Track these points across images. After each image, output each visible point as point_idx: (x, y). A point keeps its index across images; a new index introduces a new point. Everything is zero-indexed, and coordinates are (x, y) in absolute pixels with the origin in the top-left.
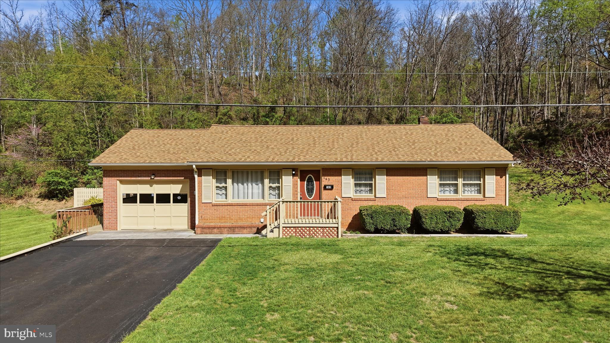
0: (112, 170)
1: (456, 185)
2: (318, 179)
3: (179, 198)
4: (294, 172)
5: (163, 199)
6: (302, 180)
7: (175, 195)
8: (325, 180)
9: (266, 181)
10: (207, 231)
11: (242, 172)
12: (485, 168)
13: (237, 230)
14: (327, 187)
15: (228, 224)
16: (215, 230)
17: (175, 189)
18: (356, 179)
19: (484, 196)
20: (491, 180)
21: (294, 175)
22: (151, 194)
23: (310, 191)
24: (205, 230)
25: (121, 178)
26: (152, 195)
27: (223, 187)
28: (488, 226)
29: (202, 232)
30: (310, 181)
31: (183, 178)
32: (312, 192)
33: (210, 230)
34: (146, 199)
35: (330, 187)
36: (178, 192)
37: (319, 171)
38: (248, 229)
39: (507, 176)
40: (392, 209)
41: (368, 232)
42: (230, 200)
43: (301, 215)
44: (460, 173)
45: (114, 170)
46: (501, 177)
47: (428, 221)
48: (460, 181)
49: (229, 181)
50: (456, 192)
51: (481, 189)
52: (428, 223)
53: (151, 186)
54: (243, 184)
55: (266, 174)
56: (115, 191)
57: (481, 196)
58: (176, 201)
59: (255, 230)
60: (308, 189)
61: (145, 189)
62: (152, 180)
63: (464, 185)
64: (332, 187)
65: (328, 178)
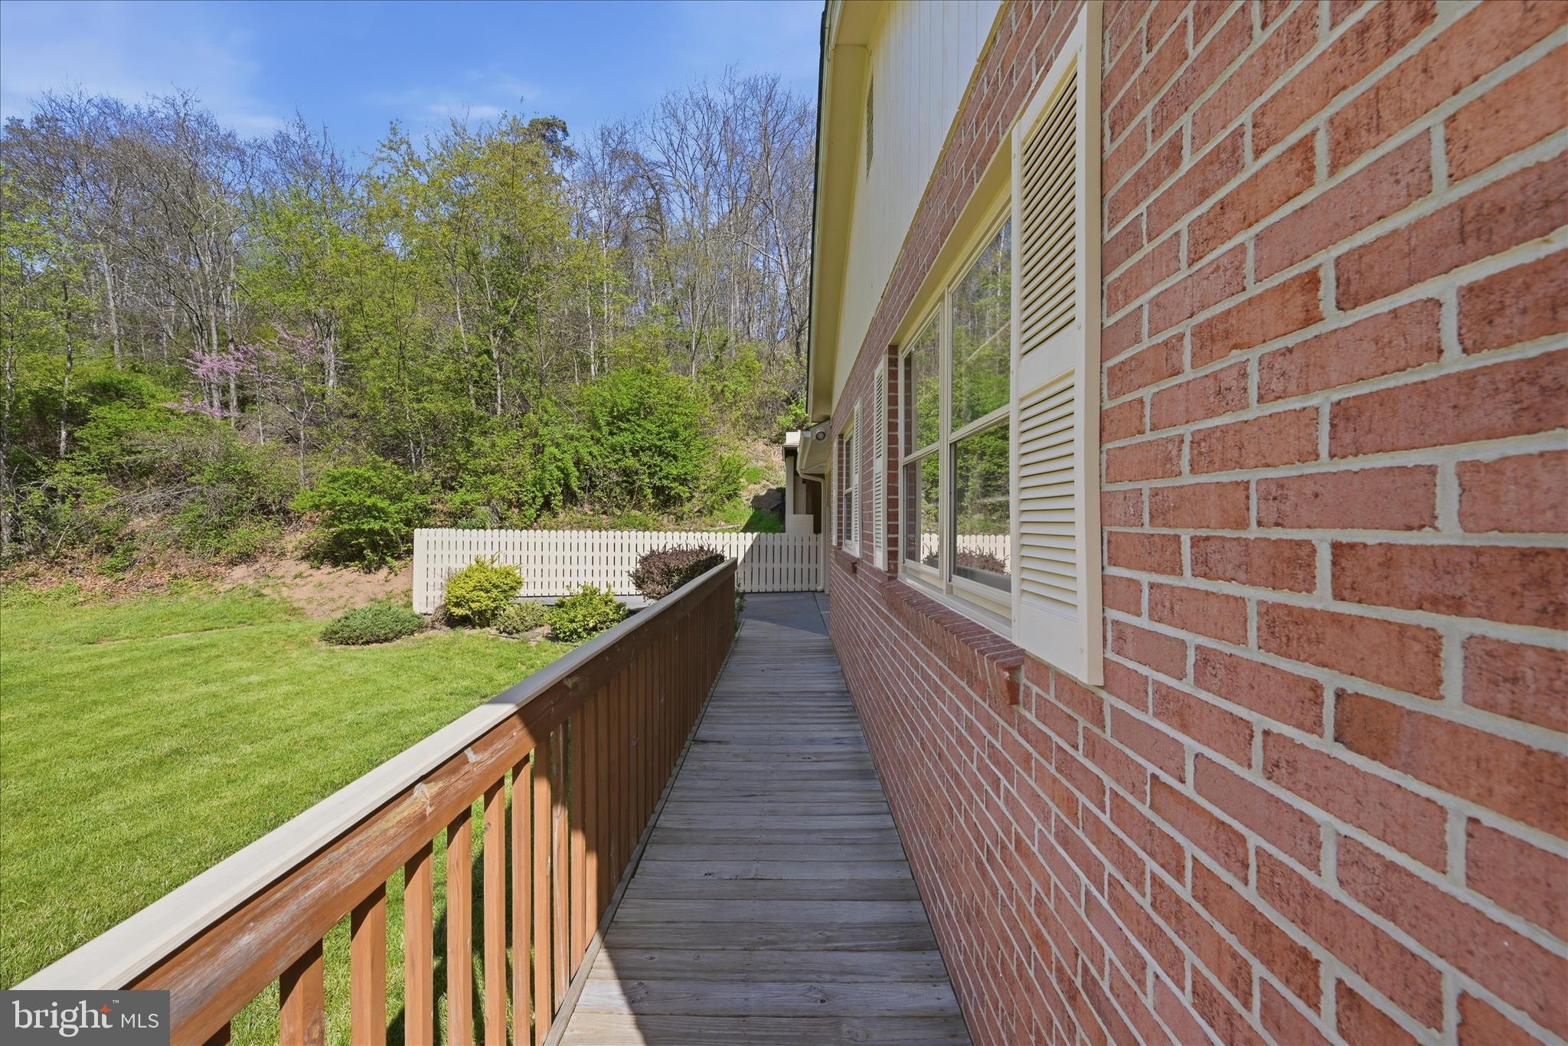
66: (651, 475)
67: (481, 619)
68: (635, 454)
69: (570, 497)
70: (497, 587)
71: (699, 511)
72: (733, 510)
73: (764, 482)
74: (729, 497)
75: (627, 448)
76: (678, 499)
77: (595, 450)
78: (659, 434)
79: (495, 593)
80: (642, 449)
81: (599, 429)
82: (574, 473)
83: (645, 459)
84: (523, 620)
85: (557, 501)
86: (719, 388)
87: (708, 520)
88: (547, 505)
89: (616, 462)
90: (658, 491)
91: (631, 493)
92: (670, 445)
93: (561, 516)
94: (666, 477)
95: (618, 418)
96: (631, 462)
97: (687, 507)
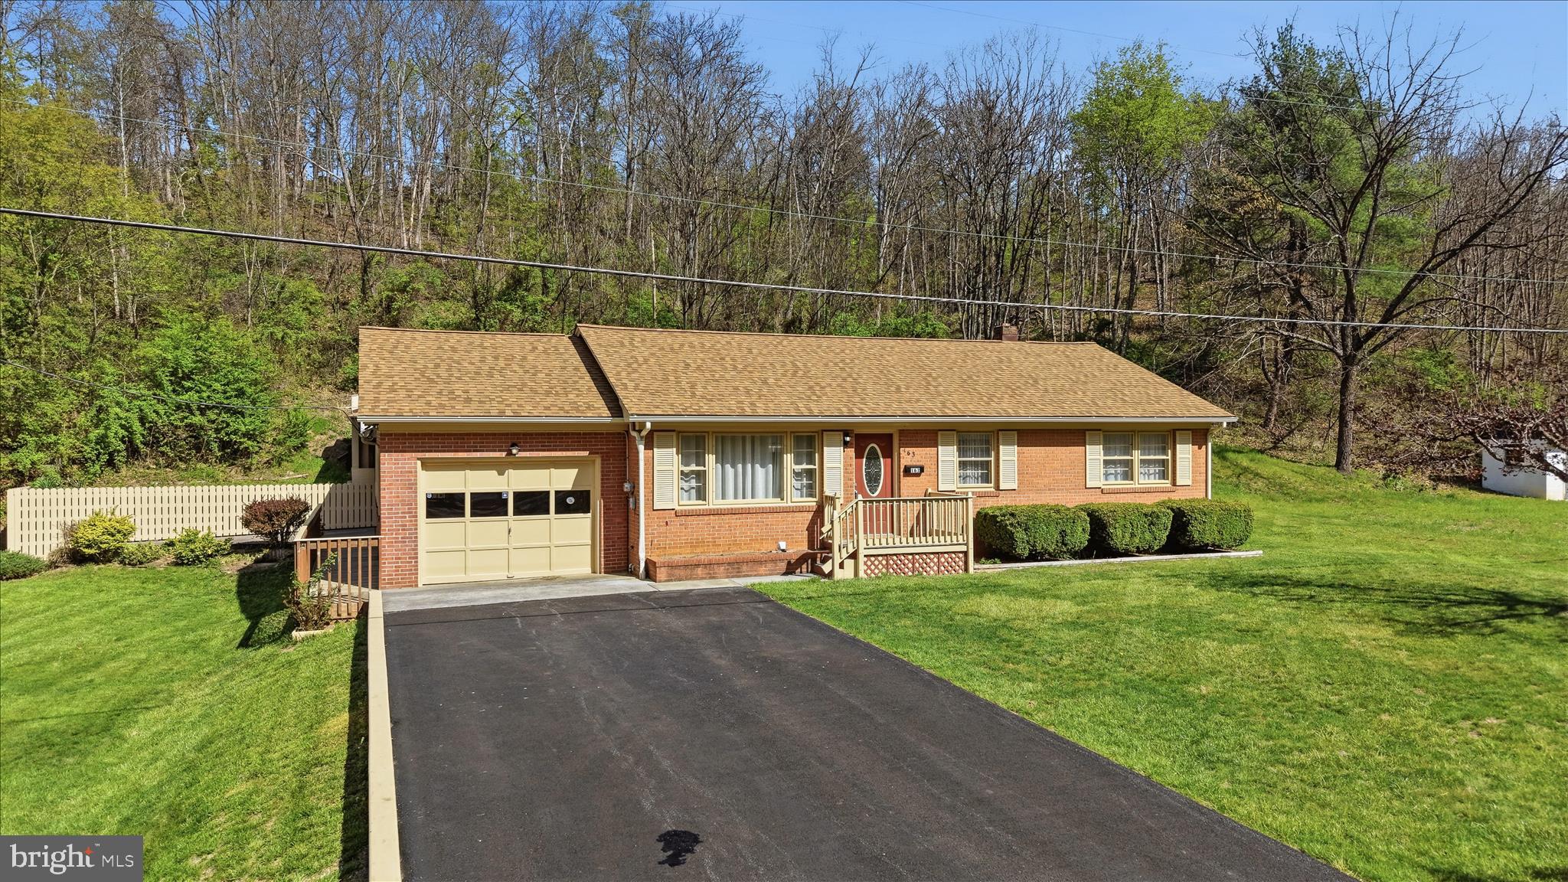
0: (404, 434)
1: (1129, 464)
2: (888, 454)
3: (570, 500)
4: (848, 439)
5: (532, 503)
6: (859, 456)
7: (561, 496)
8: (908, 456)
9: (788, 459)
10: (681, 572)
11: (733, 439)
12: (1174, 431)
13: (744, 568)
14: (913, 470)
15: (728, 556)
16: (700, 571)
17: (563, 479)
18: (962, 452)
19: (1174, 484)
20: (1185, 452)
21: (846, 444)
22: (500, 494)
23: (873, 479)
24: (677, 572)
25: (428, 455)
26: (505, 496)
27: (692, 472)
28: (1208, 539)
29: (670, 575)
30: (873, 457)
31: (586, 453)
32: (877, 481)
33: (689, 572)
34: (489, 505)
35: (918, 470)
36: (568, 487)
37: (891, 436)
38: (770, 566)
39: (1210, 444)
40: (1058, 511)
41: (1018, 559)
42: (714, 502)
43: (865, 532)
44: (1137, 440)
45: (410, 434)
46: (1200, 448)
47: (1119, 533)
48: (1137, 456)
49: (710, 459)
50: (1128, 476)
51: (1167, 470)
52: (1119, 537)
53: (501, 473)
54: (733, 466)
55: (789, 442)
56: (412, 486)
57: (1167, 484)
58: (563, 508)
59: (783, 566)
60: (868, 474)
61: (486, 481)
62: (511, 459)
63: (1143, 462)
64: (922, 469)
65: (911, 450)
66: (218, 431)
67: (105, 556)
68: (203, 414)
69: (133, 452)
70: (119, 532)
71: (268, 462)
72: (301, 461)
73: (331, 433)
74: (297, 448)
75: (194, 407)
76: (247, 453)
77: (160, 408)
78: (225, 392)
79: (119, 536)
80: (208, 408)
81: (159, 386)
82: (137, 426)
83: (213, 417)
84: (144, 554)
85: (119, 459)
86: (280, 336)
87: (276, 470)
88: (110, 463)
89: (182, 420)
90: (224, 445)
91: (198, 450)
92: (236, 403)
93: (124, 471)
94: (235, 433)
95: (180, 378)
96: (197, 419)
97: (255, 459)
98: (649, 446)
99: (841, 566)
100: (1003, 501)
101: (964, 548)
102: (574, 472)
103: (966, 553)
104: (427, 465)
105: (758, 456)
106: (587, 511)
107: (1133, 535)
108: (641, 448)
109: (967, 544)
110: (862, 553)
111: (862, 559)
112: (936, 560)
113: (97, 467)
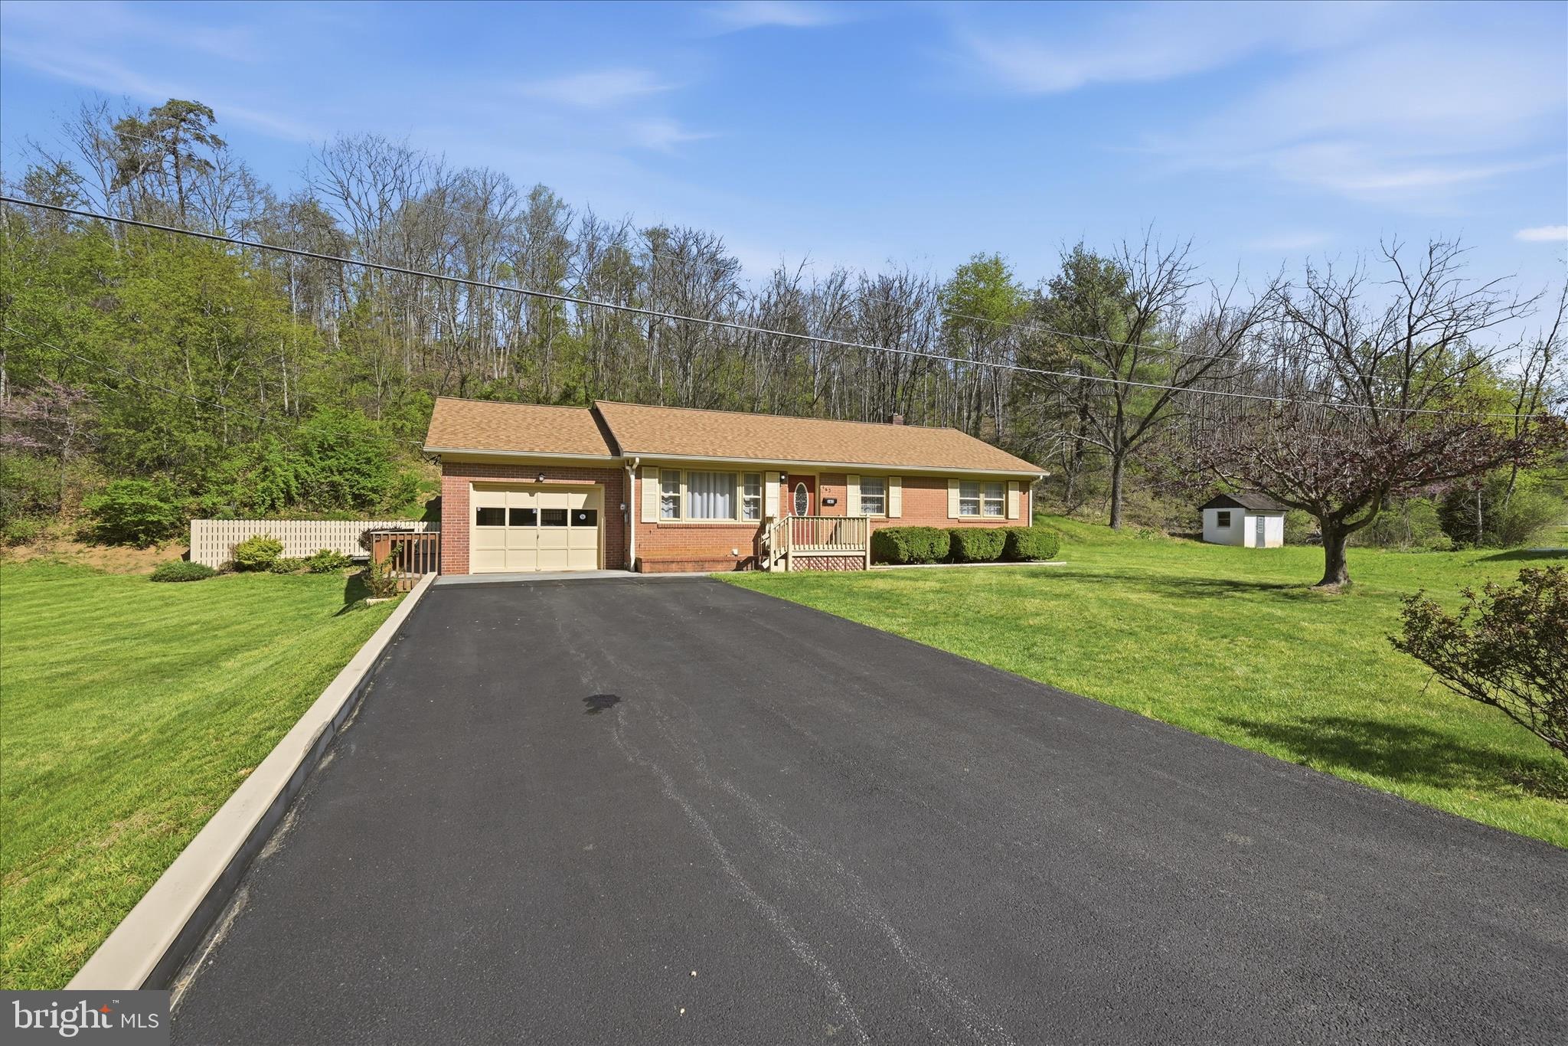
0: (460, 464)
1: (977, 503)
2: (812, 489)
3: (583, 517)
4: (783, 477)
5: (554, 518)
6: (791, 490)
7: (576, 513)
8: (826, 491)
9: (740, 490)
10: (660, 566)
11: (701, 475)
12: (1007, 481)
13: (707, 565)
14: (829, 502)
15: (695, 557)
16: (674, 566)
17: (575, 502)
18: (863, 491)
19: (1007, 517)
20: (1014, 496)
21: (782, 481)
22: (531, 510)
23: (801, 507)
24: (657, 566)
25: (477, 479)
26: (534, 512)
27: (670, 497)
28: (1030, 553)
29: (651, 568)
30: (801, 491)
31: (593, 482)
32: (804, 509)
33: (666, 566)
34: (522, 517)
35: (832, 502)
36: (580, 507)
37: (814, 477)
38: (725, 564)
39: (1031, 491)
40: (929, 530)
41: (901, 562)
42: (685, 519)
43: (794, 544)
44: (982, 487)
45: (464, 464)
46: (1024, 494)
47: (970, 546)
48: (982, 498)
49: (683, 488)
50: (976, 511)
51: (1002, 508)
52: (970, 549)
53: (532, 495)
54: (700, 494)
55: (740, 479)
56: (466, 502)
57: (1002, 518)
58: (577, 522)
59: (734, 565)
60: (798, 504)
61: (521, 501)
62: (539, 485)
63: (987, 503)
64: (836, 501)
65: (825, 486)
66: (351, 487)
67: (260, 567)
68: (340, 473)
69: (290, 500)
70: (271, 549)
71: (387, 510)
72: (411, 509)
73: (433, 492)
74: (408, 501)
75: (334, 469)
76: (371, 503)
77: (310, 469)
78: (357, 460)
79: (270, 552)
80: (344, 470)
81: (310, 454)
82: (293, 483)
83: (348, 477)
84: (289, 566)
85: (279, 504)
86: (399, 426)
87: (393, 516)
88: (273, 506)
89: (326, 478)
90: (355, 497)
91: (337, 498)
92: (365, 468)
93: (282, 513)
94: (363, 488)
95: (325, 449)
96: (337, 478)
97: (378, 507)
98: (638, 477)
99: (776, 563)
100: (891, 525)
101: (863, 554)
102: (585, 496)
103: (864, 557)
104: (478, 487)
105: (718, 487)
106: (595, 524)
107: (979, 548)
108: (633, 477)
109: (865, 551)
110: (791, 554)
111: (790, 559)
112: (843, 561)
113: (263, 509)
